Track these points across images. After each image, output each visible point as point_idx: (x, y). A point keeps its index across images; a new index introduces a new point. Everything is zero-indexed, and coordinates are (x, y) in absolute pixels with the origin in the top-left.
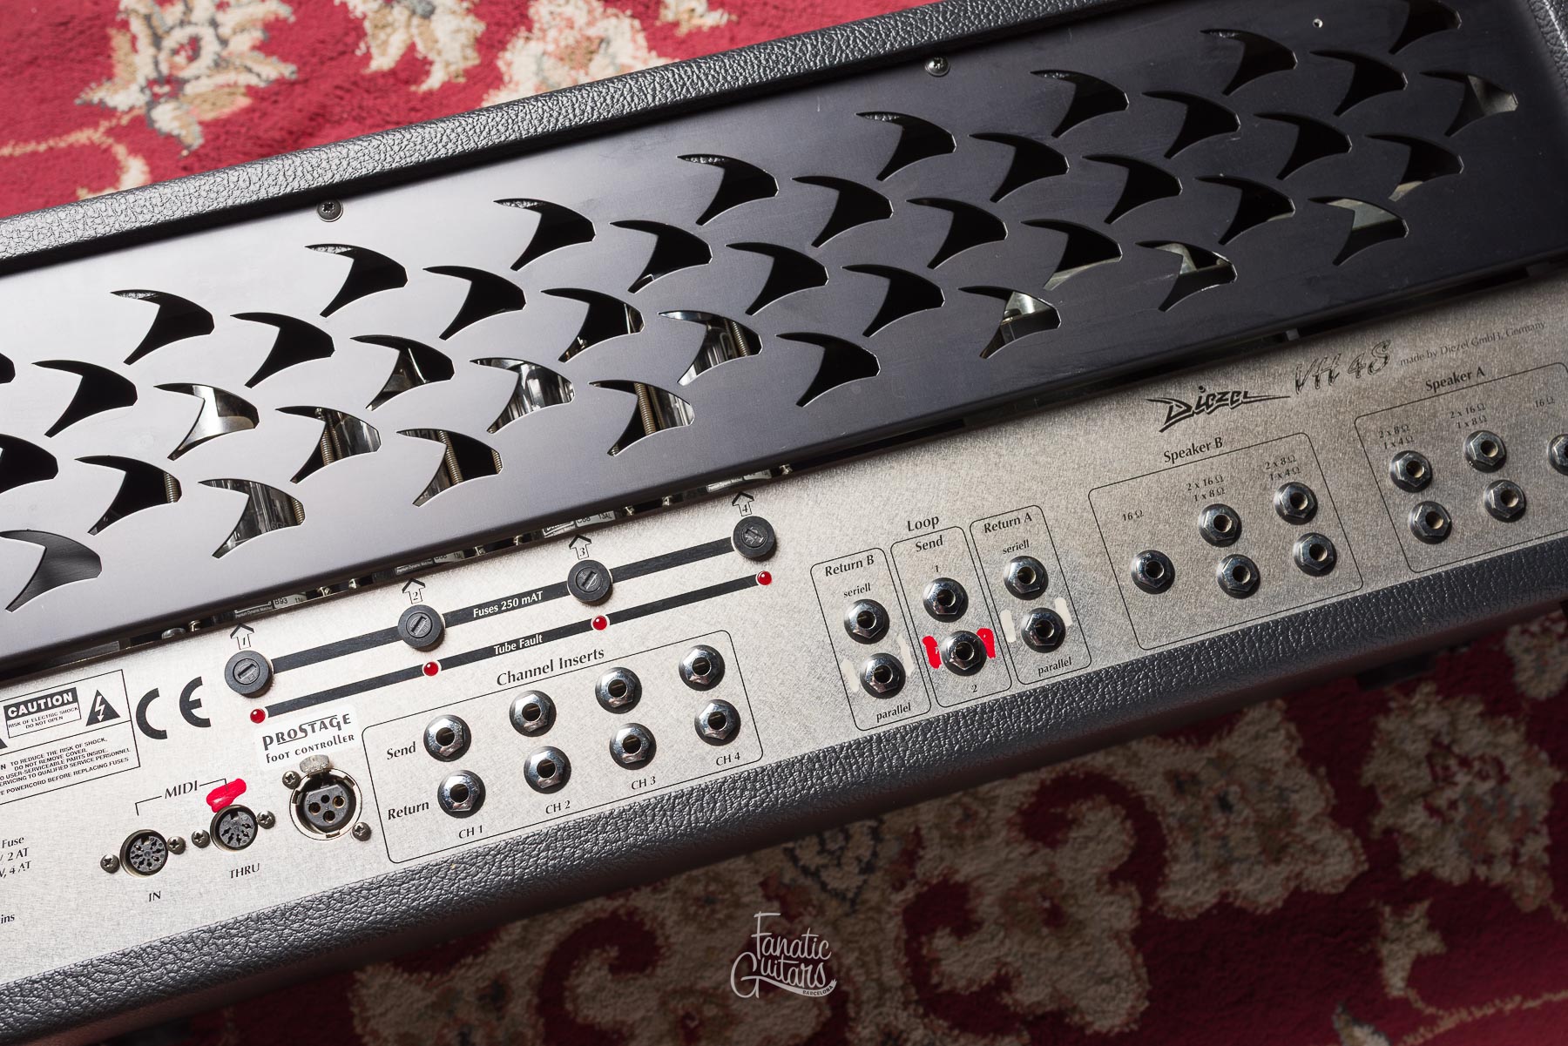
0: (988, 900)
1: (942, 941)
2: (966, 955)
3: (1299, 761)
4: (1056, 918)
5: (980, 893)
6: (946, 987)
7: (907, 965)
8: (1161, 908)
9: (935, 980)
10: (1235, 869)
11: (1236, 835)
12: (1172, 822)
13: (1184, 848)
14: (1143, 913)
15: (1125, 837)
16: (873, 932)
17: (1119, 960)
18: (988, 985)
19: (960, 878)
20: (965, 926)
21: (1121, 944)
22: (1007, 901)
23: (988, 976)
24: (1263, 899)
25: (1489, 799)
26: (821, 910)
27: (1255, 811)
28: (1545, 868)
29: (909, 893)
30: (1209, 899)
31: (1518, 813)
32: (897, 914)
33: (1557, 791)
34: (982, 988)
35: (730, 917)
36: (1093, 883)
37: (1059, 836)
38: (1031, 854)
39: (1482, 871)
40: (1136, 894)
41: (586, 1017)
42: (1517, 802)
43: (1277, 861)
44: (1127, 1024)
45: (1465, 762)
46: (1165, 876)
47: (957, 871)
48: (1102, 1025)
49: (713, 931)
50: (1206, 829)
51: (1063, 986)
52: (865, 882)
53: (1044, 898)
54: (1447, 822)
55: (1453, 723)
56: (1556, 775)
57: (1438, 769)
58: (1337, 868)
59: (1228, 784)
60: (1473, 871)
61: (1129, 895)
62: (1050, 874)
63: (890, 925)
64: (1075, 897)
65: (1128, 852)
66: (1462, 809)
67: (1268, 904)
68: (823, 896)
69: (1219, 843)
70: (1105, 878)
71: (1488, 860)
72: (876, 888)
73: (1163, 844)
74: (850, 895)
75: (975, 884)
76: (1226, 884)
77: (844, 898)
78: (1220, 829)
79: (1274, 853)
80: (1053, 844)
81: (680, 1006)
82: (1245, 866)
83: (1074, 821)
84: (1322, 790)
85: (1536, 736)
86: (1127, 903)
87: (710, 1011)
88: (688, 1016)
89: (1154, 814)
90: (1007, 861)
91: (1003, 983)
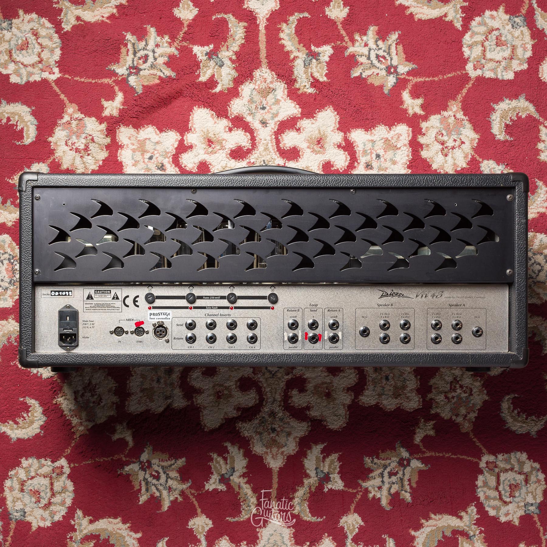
0: (311, 385)
1: (295, 392)
2: (300, 398)
3: (413, 372)
4: (328, 395)
5: (309, 382)
6: (292, 405)
7: (283, 396)
8: (359, 401)
9: (289, 402)
10: (383, 397)
11: (387, 388)
12: (370, 379)
13: (371, 387)
14: (353, 401)
15: (355, 379)
16: (276, 384)
17: (342, 411)
18: (304, 407)
19: (305, 377)
20: (302, 390)
21: (344, 408)
22: (316, 387)
23: (305, 405)
24: (388, 407)
25: (464, 399)
26: (264, 374)
27: (395, 383)
28: (472, 422)
29: (289, 377)
30: (373, 402)
31: (471, 405)
32: (284, 381)
33: (485, 402)
34: (302, 408)
35: (238, 369)
36: (342, 389)
37: (337, 373)
38: (327, 376)
39: (454, 418)
40: (353, 396)
41: (192, 384)
42: (472, 402)
43: (396, 398)
44: (339, 429)
45: (461, 387)
46: (363, 393)
47: (305, 375)
48: (331, 427)
49: (233, 371)
50: (379, 383)
51: (324, 414)
52: (278, 370)
53: (327, 389)
54: (449, 401)
55: (462, 375)
56: (487, 398)
57: (453, 386)
58: (413, 405)
59: (390, 373)
60: (451, 417)
61: (351, 395)
62: (331, 383)
63: (282, 384)
64: (336, 391)
65: (355, 383)
66: (455, 399)
67: (389, 409)
68: (266, 371)
69: (382, 388)
70: (346, 388)
71: (457, 415)
72: (281, 373)
73: (365, 385)
74: (273, 373)
75: (309, 380)
76: (379, 400)
77: (271, 373)
78: (383, 385)
79: (396, 395)
80: (334, 375)
81: (218, 388)
82: (387, 397)
83: (342, 370)
84: (417, 383)
85: (484, 386)
86: (350, 397)
87: (226, 392)
88: (220, 391)
89: (366, 375)
90: (320, 376)
91: (308, 408)
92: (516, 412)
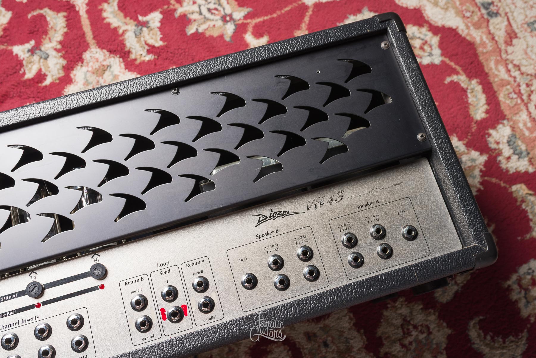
3: (354, 327)
11: (330, 356)
12: (306, 351)
15: (288, 357)
25: (424, 341)
27: (337, 347)
31: (434, 346)
33: (449, 337)
42: (434, 342)
45: (415, 327)
50: (319, 354)
54: (408, 350)
55: (411, 313)
56: (449, 331)
57: (405, 330)
59: (327, 337)
66: (414, 345)
78: (324, 354)
83: (270, 352)
84: (362, 339)
85: (441, 317)
89: (299, 348)
92: (489, 338)
